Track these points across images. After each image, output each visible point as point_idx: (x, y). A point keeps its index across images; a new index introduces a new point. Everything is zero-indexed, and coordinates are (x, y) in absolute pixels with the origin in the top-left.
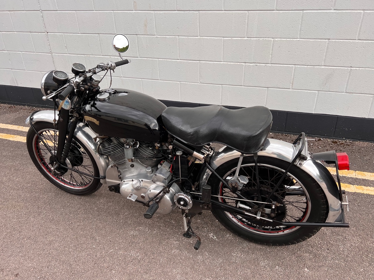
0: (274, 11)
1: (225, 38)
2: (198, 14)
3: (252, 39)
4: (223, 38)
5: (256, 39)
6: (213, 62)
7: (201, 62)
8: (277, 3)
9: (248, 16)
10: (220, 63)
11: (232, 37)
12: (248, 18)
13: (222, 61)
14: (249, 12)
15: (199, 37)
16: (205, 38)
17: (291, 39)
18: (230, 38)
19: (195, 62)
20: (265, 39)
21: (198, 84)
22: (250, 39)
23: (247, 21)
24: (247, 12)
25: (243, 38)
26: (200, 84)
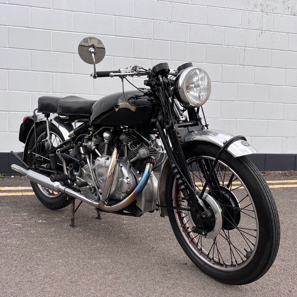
0: (72, 74)
1: (33, 93)
2: (7, 72)
3: (57, 94)
4: (31, 92)
5: (60, 94)
6: (22, 113)
7: (10, 112)
8: (74, 69)
9: (52, 76)
10: (29, 113)
11: (39, 92)
12: (52, 78)
13: (30, 112)
14: (53, 73)
15: (8, 91)
16: (14, 92)
17: (88, 95)
18: (38, 93)
19: (3, 112)
20: (67, 94)
21: (7, 133)
22: (55, 93)
23: (51, 79)
24: (51, 73)
25: (49, 93)
26: (9, 133)
